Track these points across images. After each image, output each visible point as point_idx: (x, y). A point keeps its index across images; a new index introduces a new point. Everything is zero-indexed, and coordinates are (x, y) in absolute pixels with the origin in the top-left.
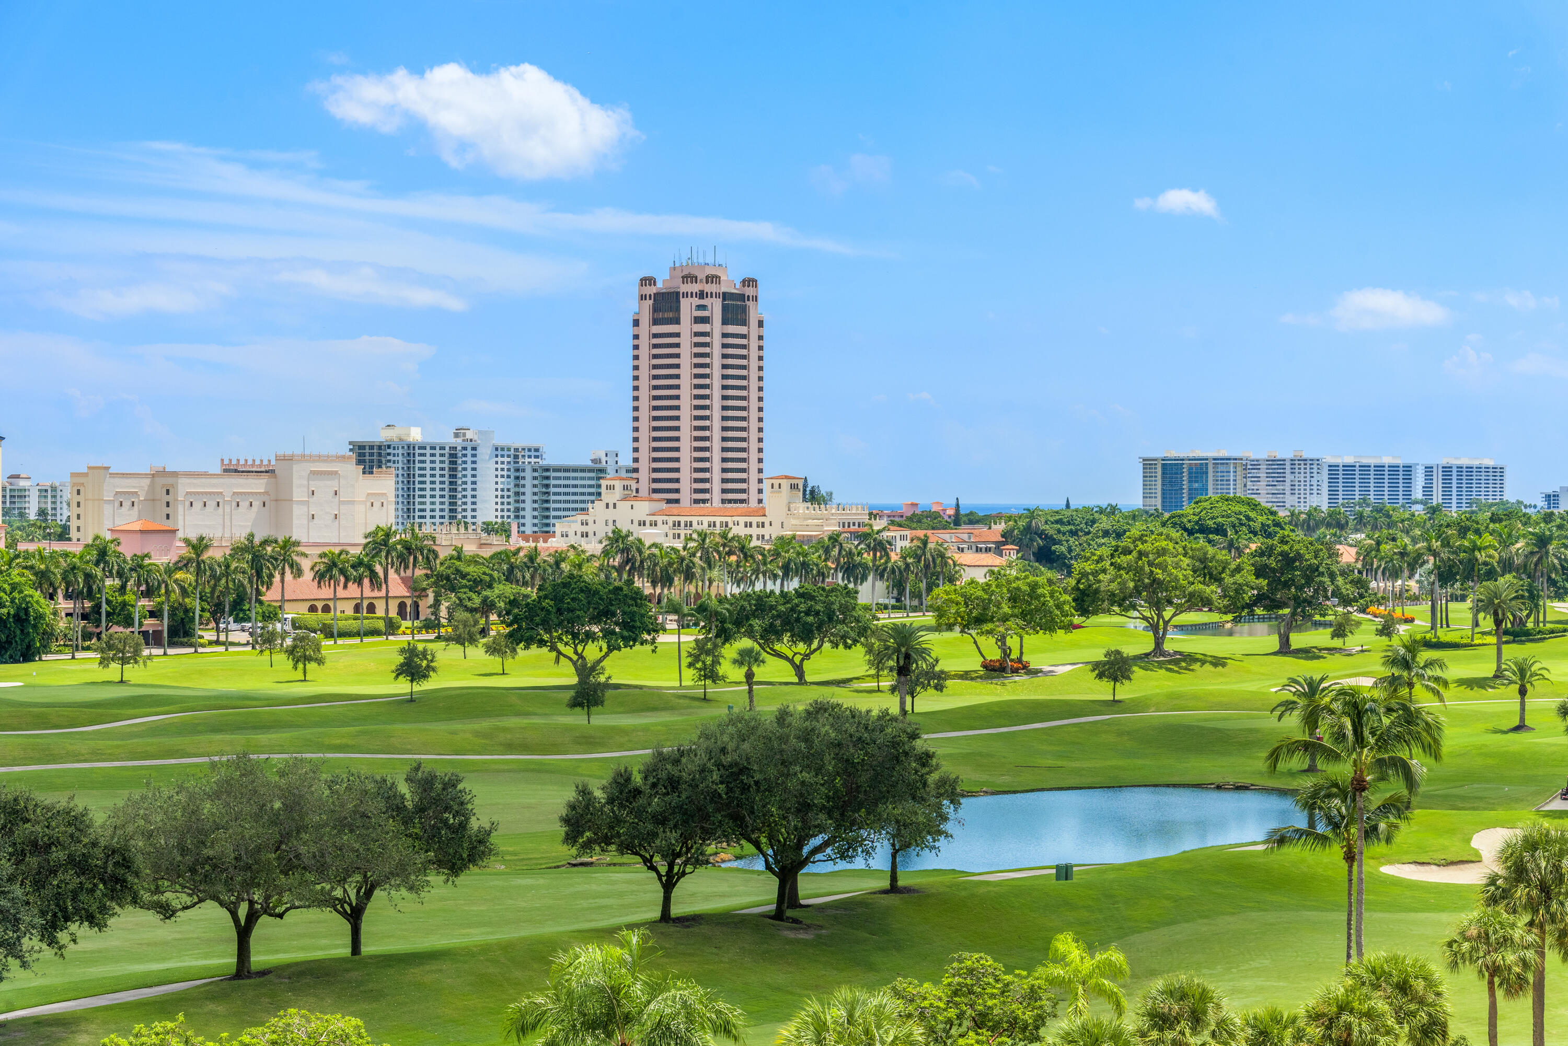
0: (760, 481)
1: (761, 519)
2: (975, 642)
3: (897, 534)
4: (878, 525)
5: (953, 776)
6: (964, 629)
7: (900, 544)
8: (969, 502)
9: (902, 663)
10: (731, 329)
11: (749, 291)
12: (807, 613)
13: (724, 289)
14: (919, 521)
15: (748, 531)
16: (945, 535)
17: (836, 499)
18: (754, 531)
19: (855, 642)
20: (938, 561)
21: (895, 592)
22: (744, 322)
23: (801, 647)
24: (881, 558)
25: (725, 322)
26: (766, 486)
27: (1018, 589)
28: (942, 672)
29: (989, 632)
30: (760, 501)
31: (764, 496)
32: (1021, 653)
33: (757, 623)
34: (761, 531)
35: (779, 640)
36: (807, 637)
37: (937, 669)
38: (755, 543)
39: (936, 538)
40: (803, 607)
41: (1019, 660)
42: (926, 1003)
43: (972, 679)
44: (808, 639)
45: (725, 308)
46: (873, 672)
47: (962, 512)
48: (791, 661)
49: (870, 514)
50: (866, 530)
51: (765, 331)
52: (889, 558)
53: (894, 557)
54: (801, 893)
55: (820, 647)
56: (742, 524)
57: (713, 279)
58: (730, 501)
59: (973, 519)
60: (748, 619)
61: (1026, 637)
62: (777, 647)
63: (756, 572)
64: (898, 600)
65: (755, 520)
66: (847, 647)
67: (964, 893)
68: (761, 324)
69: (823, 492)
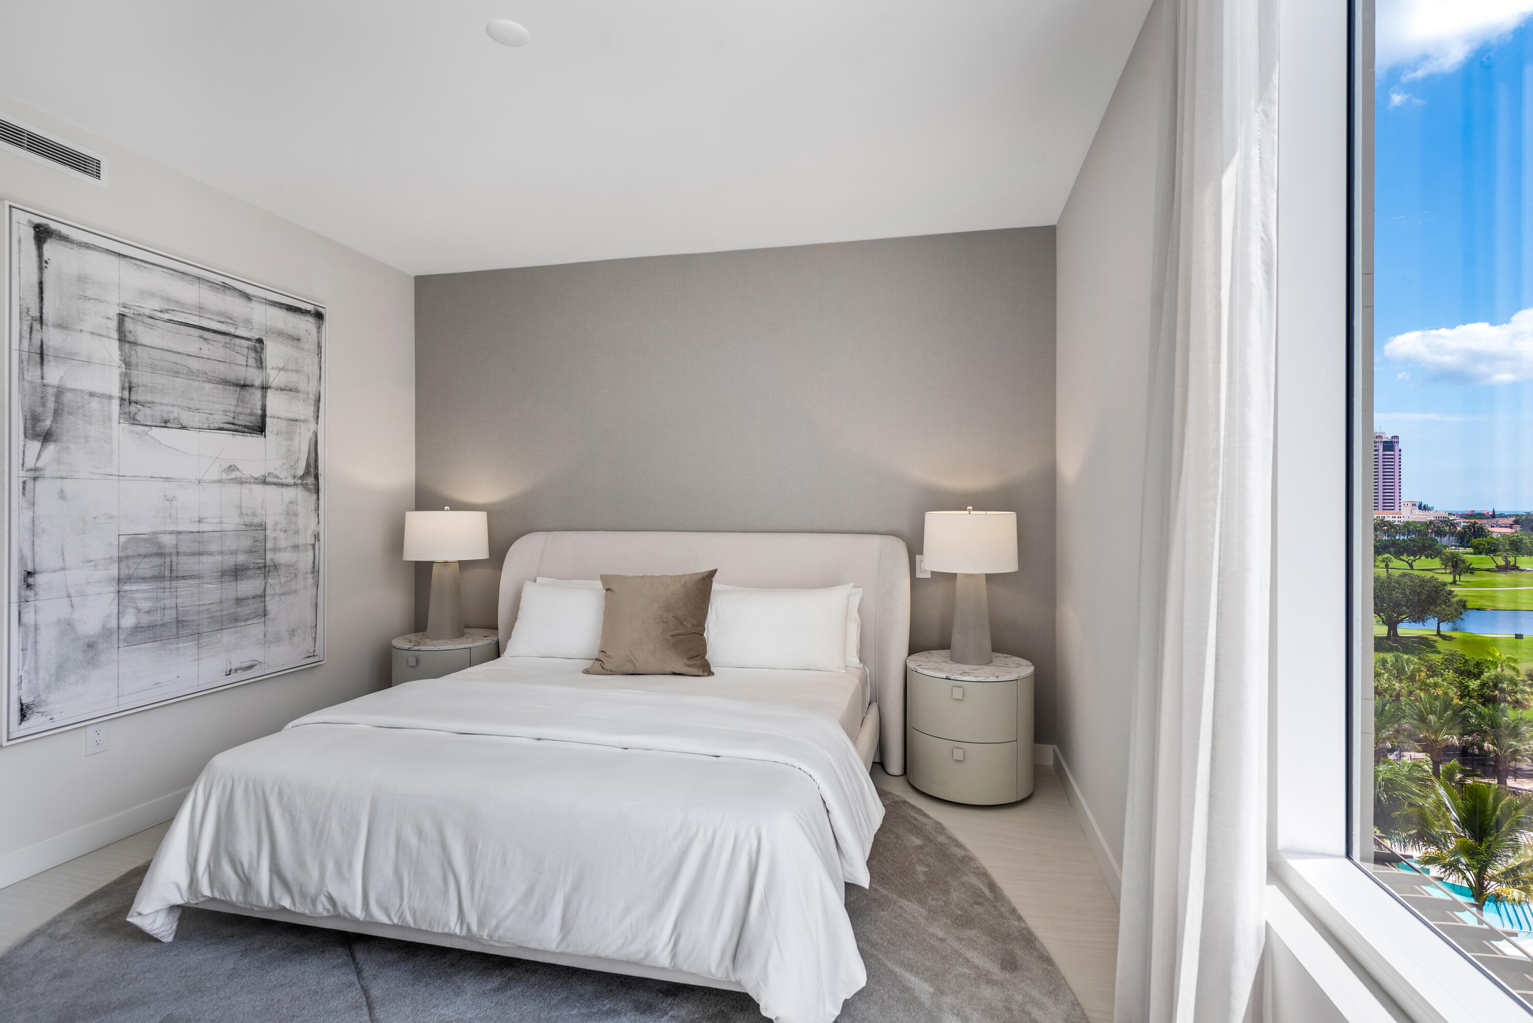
0: (1400, 503)
1: (1399, 516)
2: (1493, 559)
3: (1462, 521)
4: (1451, 518)
5: (1465, 599)
6: (1487, 554)
7: (1462, 524)
8: (1498, 510)
9: (1454, 564)
10: (1387, 453)
11: (1395, 440)
12: (1414, 546)
13: (1384, 440)
14: (1475, 516)
15: (1394, 519)
16: (1485, 521)
17: (1435, 509)
18: (1397, 519)
19: (1435, 557)
20: (1480, 530)
21: (1460, 541)
22: (1392, 450)
23: (1412, 558)
24: (1453, 529)
25: (1384, 450)
26: (1402, 504)
27: (1514, 540)
28: (1473, 568)
29: (1499, 555)
30: (1400, 510)
31: (1401, 508)
32: (1515, 563)
33: (1392, 549)
34: (1399, 519)
35: (1403, 555)
36: (1414, 555)
37: (1471, 567)
38: (1396, 523)
39: (1479, 522)
40: (1412, 544)
41: (1514, 565)
42: (1432, 663)
43: (1491, 571)
44: (1415, 556)
45: (1384, 446)
46: (1443, 567)
47: (1496, 513)
48: (1407, 562)
49: (1449, 514)
50: (1447, 519)
51: (1402, 453)
52: (1456, 529)
53: (1459, 529)
54: (1398, 632)
55: (1420, 558)
56: (1391, 517)
57: (1381, 437)
58: (1386, 510)
59: (1502, 516)
60: (1388, 547)
61: (1517, 558)
62: (1402, 557)
63: (1397, 532)
64: (1461, 543)
65: (1397, 516)
66: (1432, 558)
67: (1470, 638)
68: (1400, 451)
69: (1429, 506)
